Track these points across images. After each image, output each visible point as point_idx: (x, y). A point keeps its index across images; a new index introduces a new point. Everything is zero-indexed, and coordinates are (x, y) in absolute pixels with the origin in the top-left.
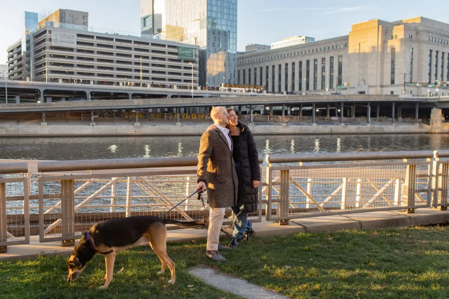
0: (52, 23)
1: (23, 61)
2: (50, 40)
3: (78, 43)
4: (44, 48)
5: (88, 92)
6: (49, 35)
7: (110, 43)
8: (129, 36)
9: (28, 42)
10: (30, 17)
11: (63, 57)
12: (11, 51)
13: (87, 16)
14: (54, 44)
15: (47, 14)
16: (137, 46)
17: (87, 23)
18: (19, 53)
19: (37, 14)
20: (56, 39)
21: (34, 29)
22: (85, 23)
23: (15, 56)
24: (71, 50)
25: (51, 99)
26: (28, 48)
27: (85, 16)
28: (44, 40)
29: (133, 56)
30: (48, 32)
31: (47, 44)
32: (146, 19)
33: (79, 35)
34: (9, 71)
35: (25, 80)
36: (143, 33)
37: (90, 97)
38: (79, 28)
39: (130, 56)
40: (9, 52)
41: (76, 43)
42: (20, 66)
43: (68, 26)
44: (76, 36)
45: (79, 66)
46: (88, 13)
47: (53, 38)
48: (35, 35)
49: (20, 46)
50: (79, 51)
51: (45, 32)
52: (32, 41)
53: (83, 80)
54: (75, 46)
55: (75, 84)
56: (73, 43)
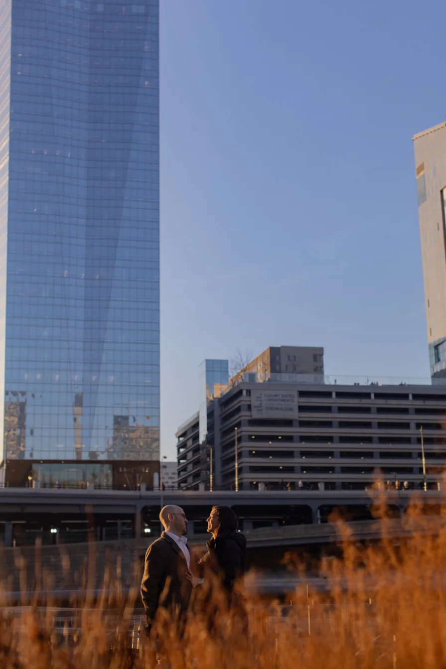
0: (252, 376)
1: (201, 453)
2: (249, 407)
3: (302, 409)
4: (239, 425)
5: (314, 506)
6: (248, 399)
7: (364, 403)
8: (401, 385)
9: (210, 415)
10: (215, 368)
11: (274, 438)
12: (181, 436)
13: (321, 355)
14: (256, 415)
15: (244, 359)
16: (420, 404)
17: (322, 367)
18: (196, 437)
19: (226, 362)
20: (260, 406)
21: (221, 390)
22: (319, 369)
23: (190, 443)
24: (288, 423)
25: (251, 525)
26: (210, 428)
27: (317, 355)
28: (238, 410)
29: (413, 426)
30: (244, 393)
31: (244, 415)
32: (440, 348)
33: (302, 394)
34: (179, 473)
35: (196, 488)
36: (435, 376)
37: (319, 516)
38: (307, 380)
39: (406, 426)
40: (179, 437)
41: (297, 409)
42: (196, 463)
43: (285, 378)
44: (296, 394)
45: (303, 454)
46: (322, 349)
47: (254, 403)
48: (224, 401)
49: (196, 426)
50: (303, 424)
51: (240, 393)
52: (217, 413)
53: (304, 483)
54: (295, 415)
55: (290, 492)
56: (291, 409)
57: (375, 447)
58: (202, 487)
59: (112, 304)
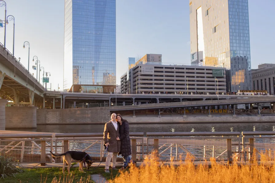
0: (142, 62)
1: (127, 84)
2: (141, 71)
3: (155, 72)
4: (138, 76)
5: (158, 99)
6: (140, 69)
7: (172, 70)
8: (183, 65)
9: (130, 73)
10: (131, 60)
11: (147, 80)
12: (122, 78)
13: (161, 57)
14: (142, 73)
15: (140, 58)
16: (188, 71)
17: (161, 60)
18: (126, 79)
19: (135, 58)
20: (144, 71)
21: (133, 66)
22: (160, 61)
23: (124, 80)
24: (151, 75)
25: (140, 103)
26: (130, 76)
27: (160, 57)
28: (138, 72)
29: (185, 77)
30: (139, 67)
31: (139, 73)
32: (194, 55)
33: (155, 67)
34: (121, 89)
35: (126, 93)
36: (192, 63)
37: (159, 101)
38: (157, 64)
39: (184, 77)
40: (121, 79)
41: (154, 72)
42: (126, 86)
43: (151, 63)
44: (154, 68)
45: (155, 84)
46: (161, 55)
47: (142, 70)
48: (134, 69)
49: (126, 76)
50: (155, 76)
51: (138, 67)
52: (132, 72)
53: (155, 92)
54: (153, 73)
55: (151, 95)
56: (152, 72)
57: (175, 82)
58: (127, 93)
59: (102, 41)
